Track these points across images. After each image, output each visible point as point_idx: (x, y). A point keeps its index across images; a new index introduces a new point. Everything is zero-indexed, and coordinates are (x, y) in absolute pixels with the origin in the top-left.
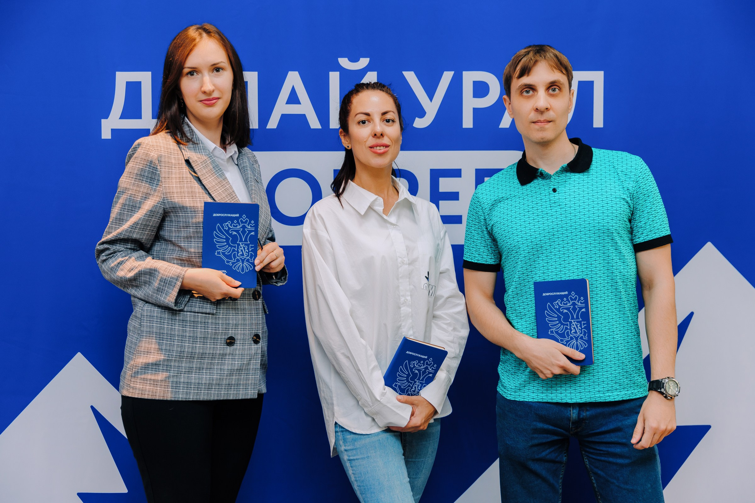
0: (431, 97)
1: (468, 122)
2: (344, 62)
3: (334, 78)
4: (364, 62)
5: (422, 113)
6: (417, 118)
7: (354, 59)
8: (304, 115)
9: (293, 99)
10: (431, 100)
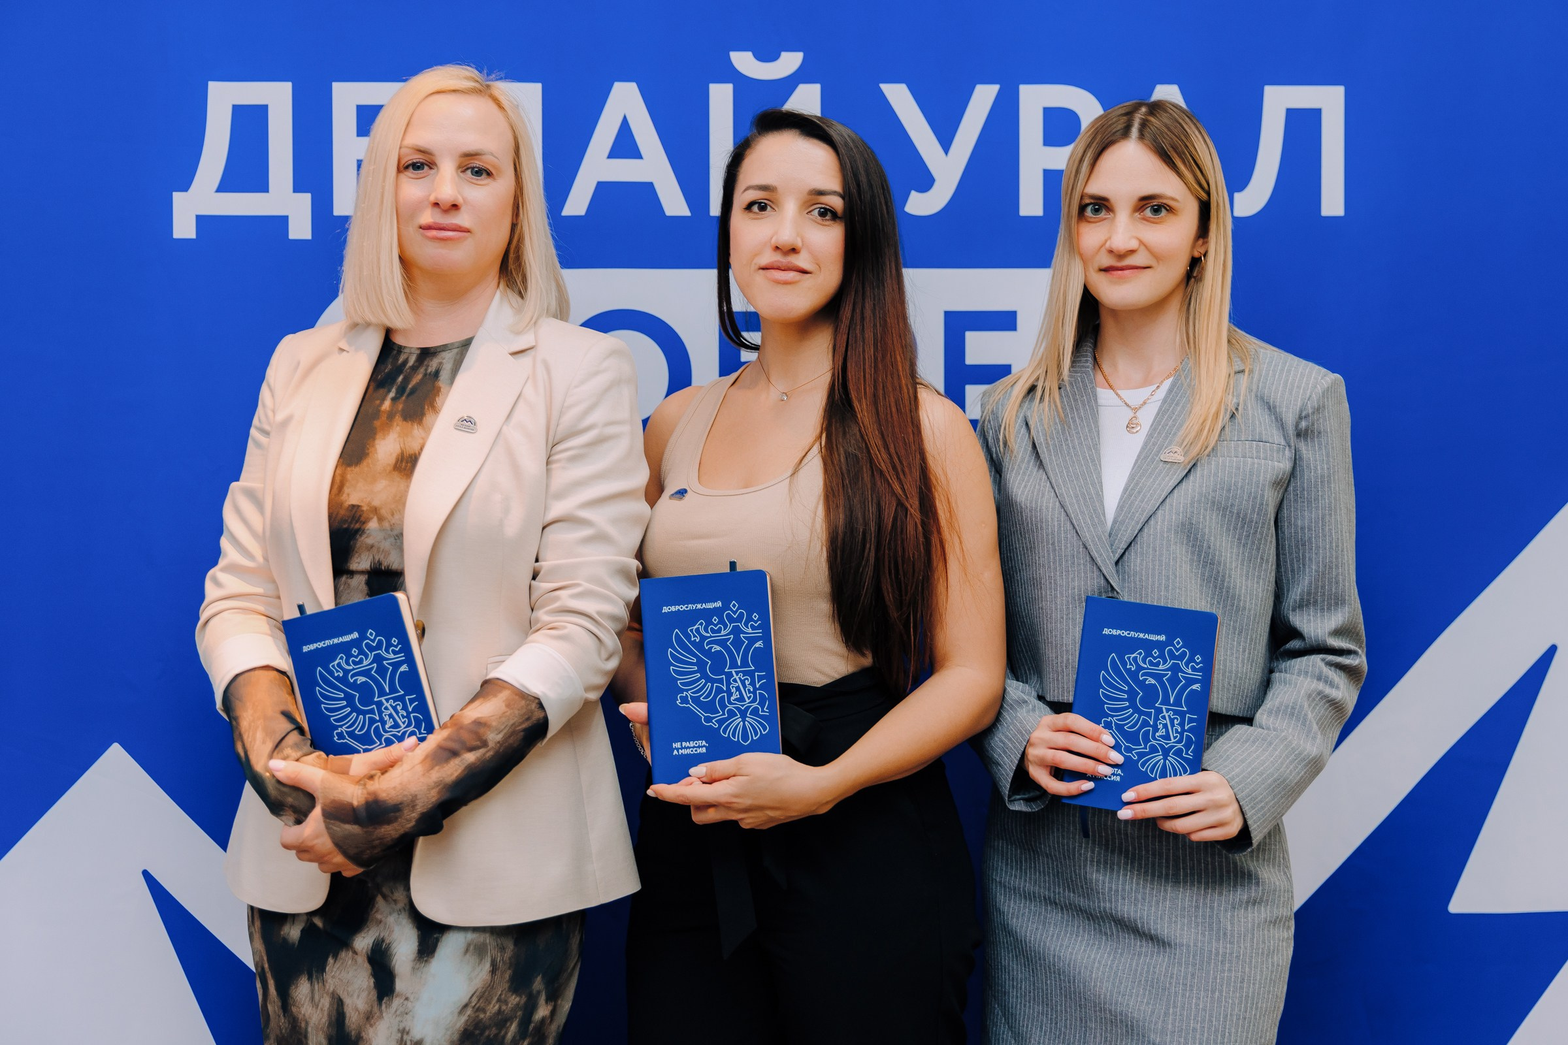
0: (946, 144)
1: (1031, 203)
2: (744, 62)
3: (721, 97)
4: (789, 62)
5: (925, 182)
6: (913, 193)
7: (767, 55)
8: (651, 185)
9: (625, 146)
10: (946, 152)
